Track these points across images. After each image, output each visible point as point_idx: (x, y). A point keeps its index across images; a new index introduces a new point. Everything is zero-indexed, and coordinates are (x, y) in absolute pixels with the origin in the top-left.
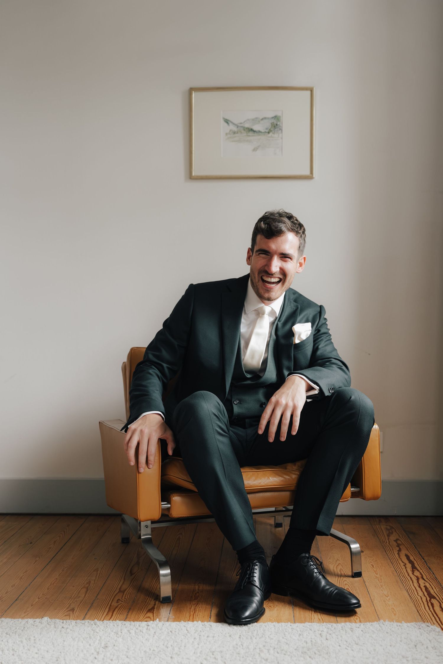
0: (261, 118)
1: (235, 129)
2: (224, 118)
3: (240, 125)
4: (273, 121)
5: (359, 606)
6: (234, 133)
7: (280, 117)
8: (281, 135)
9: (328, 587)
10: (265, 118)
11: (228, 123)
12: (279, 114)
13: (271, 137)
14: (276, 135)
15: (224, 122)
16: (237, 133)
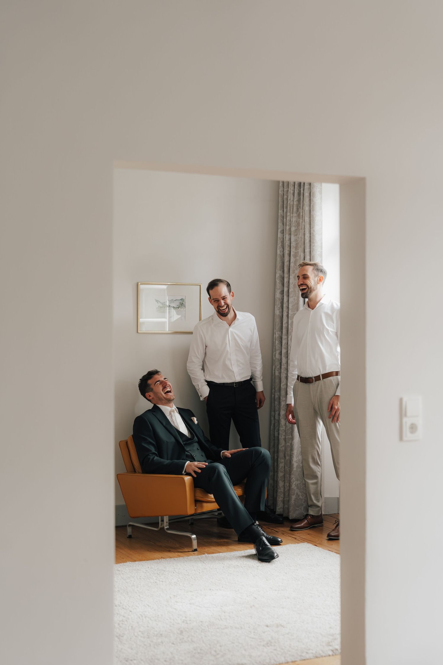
0: (175, 300)
1: (161, 305)
2: (155, 299)
3: (164, 303)
4: (181, 301)
5: (282, 542)
6: (161, 307)
7: (184, 299)
8: (184, 309)
9: (268, 536)
10: (177, 300)
11: (157, 302)
12: (184, 298)
13: (180, 310)
14: (182, 309)
15: (155, 301)
16: (162, 308)
